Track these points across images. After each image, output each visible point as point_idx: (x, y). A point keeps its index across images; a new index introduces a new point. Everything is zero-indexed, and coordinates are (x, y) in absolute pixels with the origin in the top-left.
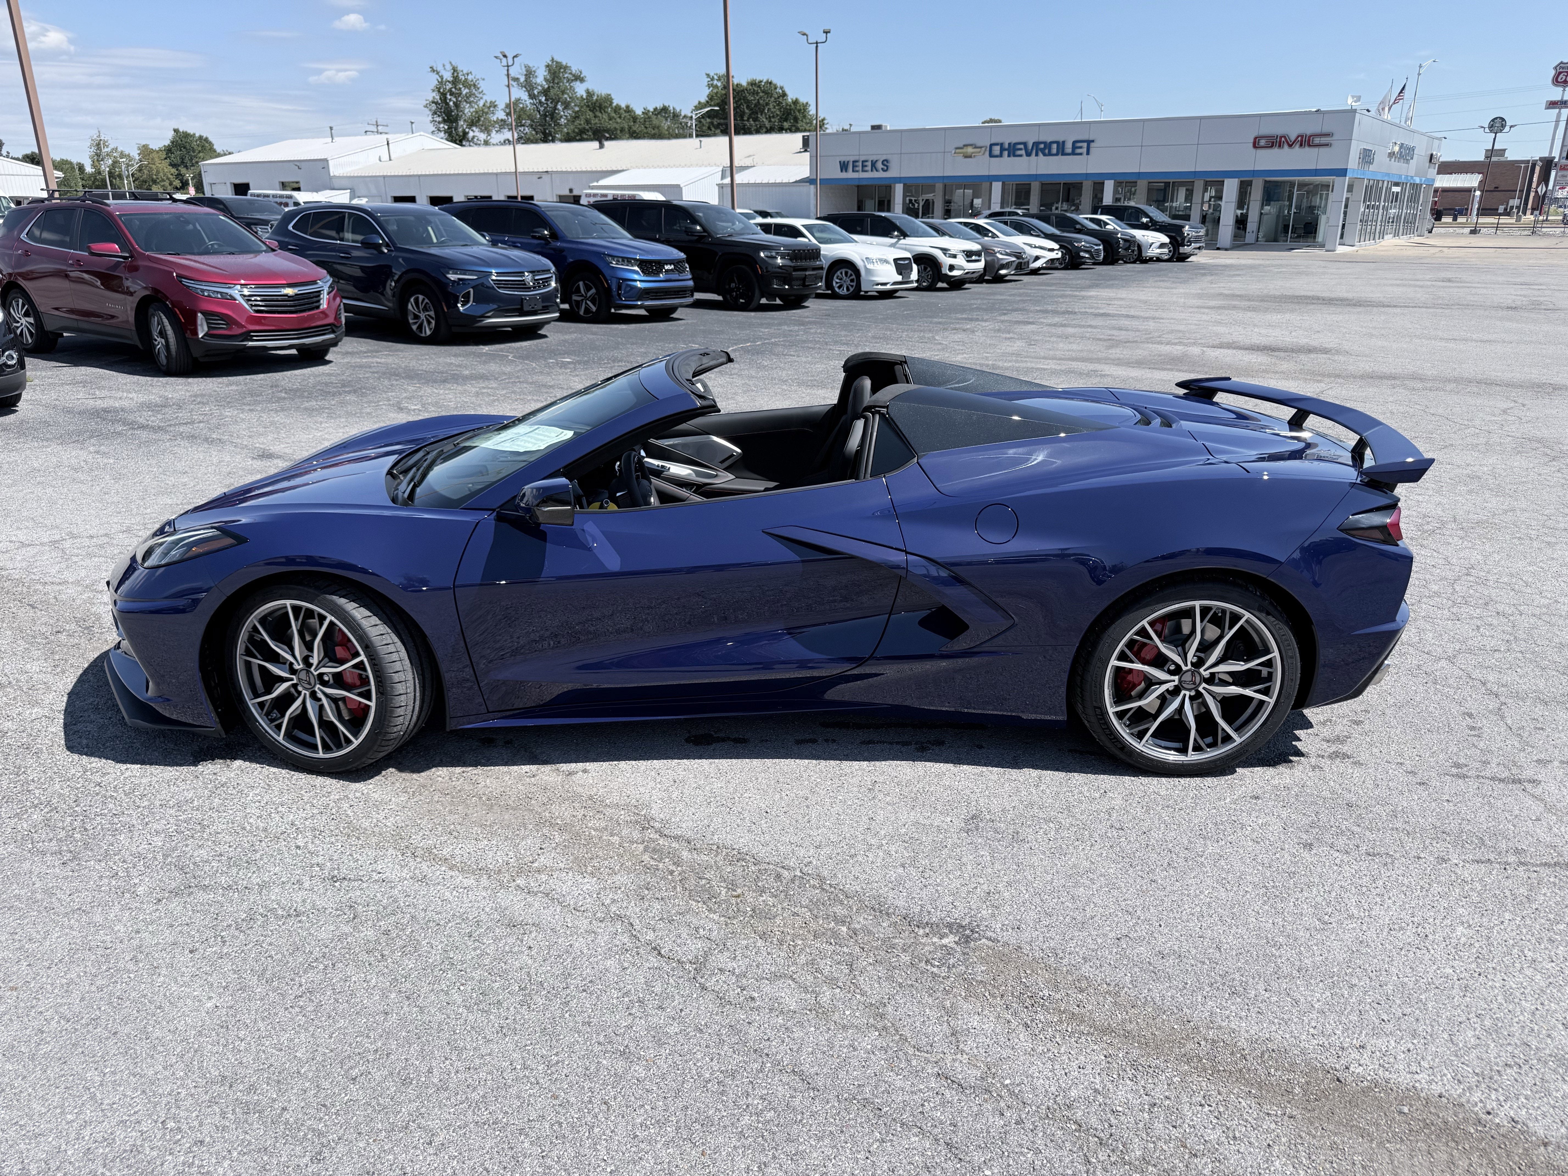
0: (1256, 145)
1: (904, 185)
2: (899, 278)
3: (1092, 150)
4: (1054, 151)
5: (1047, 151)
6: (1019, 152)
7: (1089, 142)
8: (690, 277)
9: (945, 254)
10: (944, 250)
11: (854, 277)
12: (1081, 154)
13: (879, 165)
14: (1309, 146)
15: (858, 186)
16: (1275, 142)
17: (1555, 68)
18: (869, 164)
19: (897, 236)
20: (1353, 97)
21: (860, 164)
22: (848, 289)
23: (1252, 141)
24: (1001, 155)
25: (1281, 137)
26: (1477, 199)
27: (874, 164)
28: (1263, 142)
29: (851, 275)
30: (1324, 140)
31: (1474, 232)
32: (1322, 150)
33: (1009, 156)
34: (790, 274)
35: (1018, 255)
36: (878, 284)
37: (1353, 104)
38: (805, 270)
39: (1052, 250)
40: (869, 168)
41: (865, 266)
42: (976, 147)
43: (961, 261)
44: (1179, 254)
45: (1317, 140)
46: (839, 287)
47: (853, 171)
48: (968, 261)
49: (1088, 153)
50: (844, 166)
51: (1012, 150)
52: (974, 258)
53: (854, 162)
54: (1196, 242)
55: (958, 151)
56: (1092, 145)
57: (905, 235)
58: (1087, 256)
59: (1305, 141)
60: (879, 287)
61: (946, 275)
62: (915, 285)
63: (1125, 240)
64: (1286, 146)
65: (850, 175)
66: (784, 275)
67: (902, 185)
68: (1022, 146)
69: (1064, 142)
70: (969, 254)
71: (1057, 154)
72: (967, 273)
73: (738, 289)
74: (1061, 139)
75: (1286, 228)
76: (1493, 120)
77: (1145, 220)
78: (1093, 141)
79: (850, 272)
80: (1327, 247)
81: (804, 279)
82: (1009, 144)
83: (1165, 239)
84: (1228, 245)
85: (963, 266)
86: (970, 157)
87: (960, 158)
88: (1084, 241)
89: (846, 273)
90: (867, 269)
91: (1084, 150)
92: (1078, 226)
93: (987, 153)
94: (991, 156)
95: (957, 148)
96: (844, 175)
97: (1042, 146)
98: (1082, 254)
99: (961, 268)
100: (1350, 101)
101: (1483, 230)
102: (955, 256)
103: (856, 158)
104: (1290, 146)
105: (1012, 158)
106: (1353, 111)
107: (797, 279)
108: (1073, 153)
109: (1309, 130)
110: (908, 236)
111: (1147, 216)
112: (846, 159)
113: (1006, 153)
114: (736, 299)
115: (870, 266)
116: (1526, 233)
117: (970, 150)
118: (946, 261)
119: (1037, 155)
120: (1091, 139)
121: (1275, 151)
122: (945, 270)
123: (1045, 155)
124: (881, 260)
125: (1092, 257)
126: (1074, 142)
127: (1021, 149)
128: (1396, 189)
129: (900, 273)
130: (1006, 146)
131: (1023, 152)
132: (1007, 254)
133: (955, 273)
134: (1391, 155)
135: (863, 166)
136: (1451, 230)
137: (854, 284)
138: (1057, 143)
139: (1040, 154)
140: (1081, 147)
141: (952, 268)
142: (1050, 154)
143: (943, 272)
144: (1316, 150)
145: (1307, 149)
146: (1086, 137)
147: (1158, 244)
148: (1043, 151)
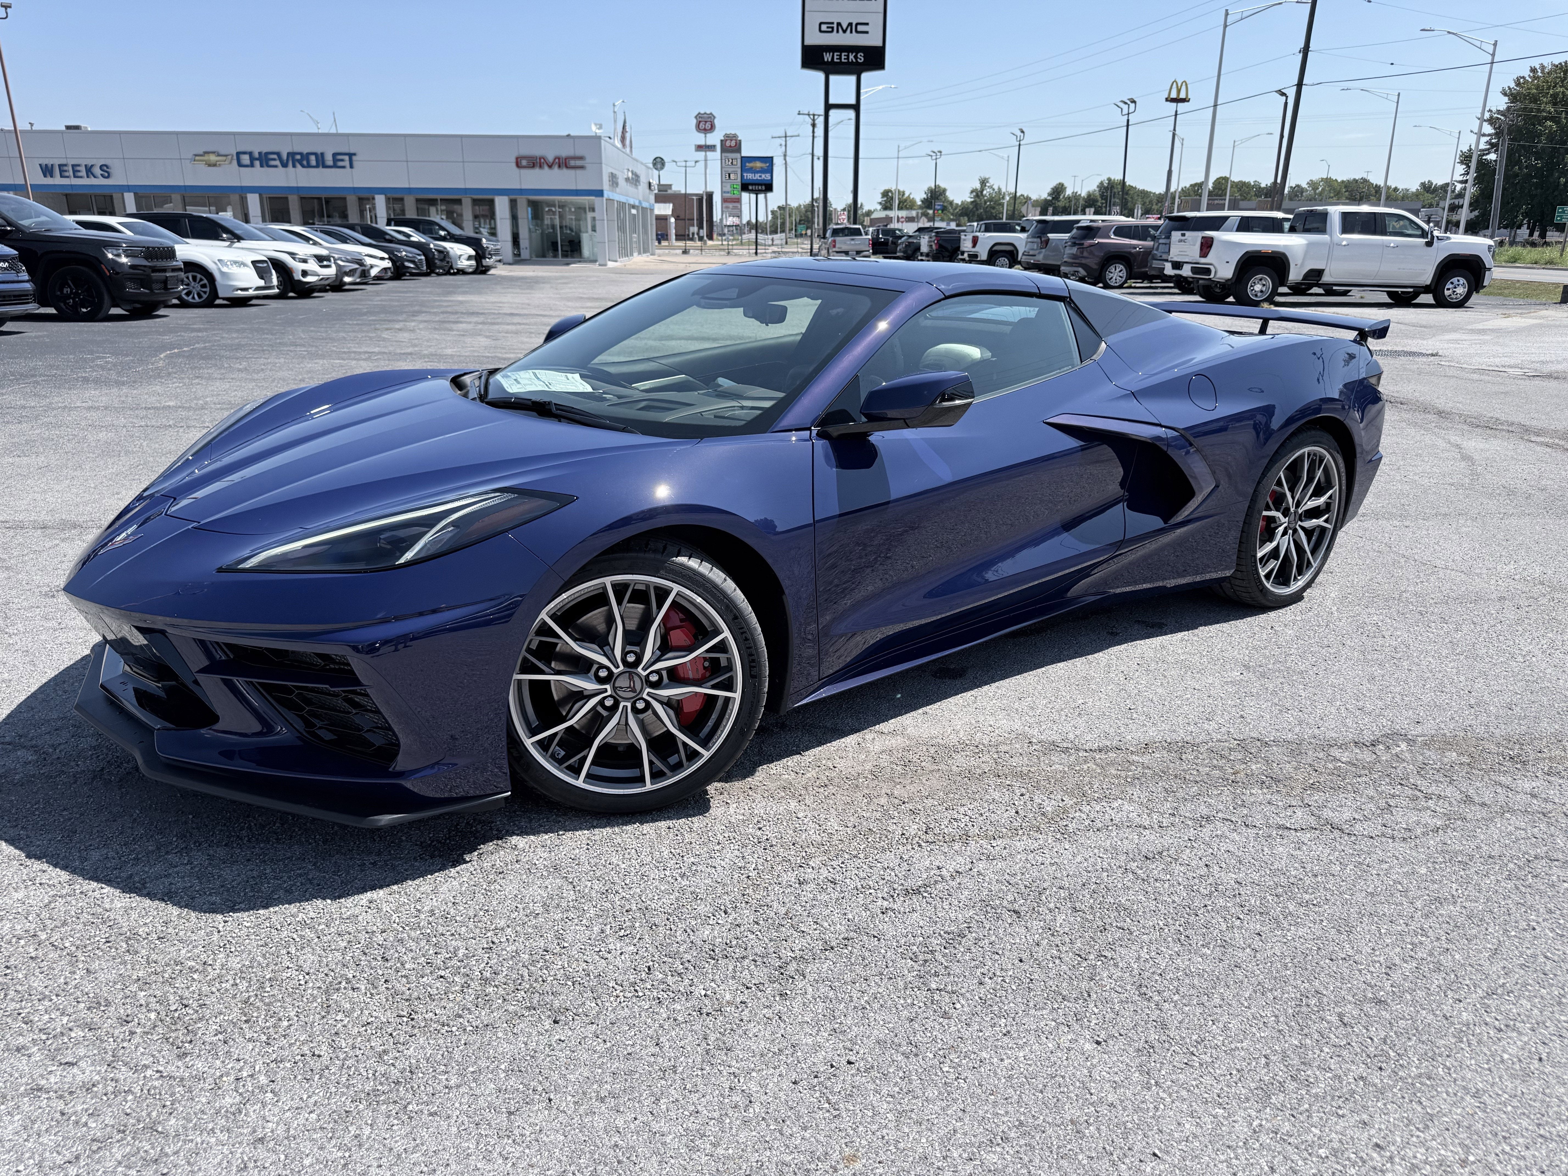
0: (518, 165)
1: (135, 194)
2: (262, 283)
3: (355, 164)
4: (314, 163)
5: (305, 163)
6: (272, 163)
7: (351, 155)
8: (27, 277)
9: (294, 259)
10: (292, 254)
11: (205, 281)
12: (344, 167)
13: (97, 171)
14: (567, 167)
15: (66, 195)
16: (535, 163)
17: (696, 117)
18: (83, 169)
19: (228, 239)
20: (596, 124)
21: (70, 169)
22: (200, 296)
23: (514, 160)
24: (252, 165)
25: (540, 159)
26: (673, 226)
27: (89, 170)
28: (524, 163)
29: (201, 280)
30: (579, 163)
31: (685, 252)
32: (579, 172)
33: (262, 166)
34: (149, 276)
35: (360, 263)
36: (237, 290)
37: (598, 131)
38: (164, 271)
39: (382, 259)
40: (84, 173)
41: (219, 269)
42: (219, 155)
43: (312, 266)
44: (483, 266)
45: (572, 163)
46: (188, 294)
47: (62, 176)
48: (321, 266)
49: (351, 166)
50: (47, 171)
51: (265, 159)
52: (325, 263)
53: (60, 166)
54: (495, 255)
55: (197, 158)
56: (354, 158)
57: (239, 238)
58: (412, 266)
59: (563, 163)
60: (239, 292)
61: (300, 281)
62: (277, 291)
63: (440, 252)
64: (546, 167)
65: (57, 180)
66: (140, 276)
67: (132, 194)
68: (275, 156)
69: (322, 154)
70: (320, 259)
71: (317, 166)
72: (322, 279)
73: (77, 294)
74: (319, 151)
75: (554, 245)
76: (655, 159)
77: (442, 233)
78: (355, 154)
79: (199, 276)
80: (600, 261)
81: (165, 281)
82: (260, 153)
83: (472, 252)
84: (511, 260)
85: (316, 273)
86: (215, 165)
87: (202, 167)
88: (404, 252)
89: (194, 278)
90: (223, 274)
91: (347, 163)
92: (387, 237)
93: (235, 162)
94: (240, 165)
95: (196, 155)
96: (49, 181)
97: (298, 157)
98: (407, 264)
99: (315, 274)
100: (594, 128)
101: (691, 251)
102: (305, 261)
103: (63, 162)
104: (550, 167)
105: (266, 169)
106: (598, 138)
107: (157, 281)
108: (335, 166)
109: (564, 153)
110: (243, 239)
111: (444, 229)
112: (49, 162)
113: (257, 163)
114: (75, 308)
115: (225, 269)
116: (722, 253)
117: (213, 158)
118: (297, 267)
119: (294, 166)
120: (352, 151)
121: (537, 171)
122: (298, 276)
123: (303, 166)
124: (235, 262)
125: (417, 267)
126: (335, 155)
127: (274, 159)
128: (634, 211)
129: (261, 278)
130: (257, 155)
131: (277, 163)
132: (348, 261)
133: (309, 279)
134: (627, 179)
135: (74, 171)
136: (667, 251)
137: (207, 290)
138: (315, 154)
139: (298, 165)
140: (342, 160)
141: (305, 273)
142: (309, 166)
143: (296, 278)
144: (572, 172)
145: (565, 171)
146: (346, 150)
147: (466, 256)
148: (300, 162)
